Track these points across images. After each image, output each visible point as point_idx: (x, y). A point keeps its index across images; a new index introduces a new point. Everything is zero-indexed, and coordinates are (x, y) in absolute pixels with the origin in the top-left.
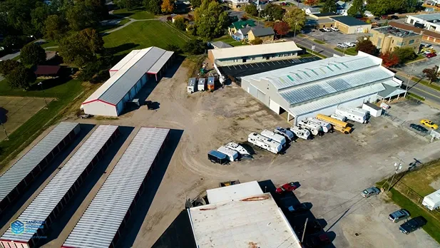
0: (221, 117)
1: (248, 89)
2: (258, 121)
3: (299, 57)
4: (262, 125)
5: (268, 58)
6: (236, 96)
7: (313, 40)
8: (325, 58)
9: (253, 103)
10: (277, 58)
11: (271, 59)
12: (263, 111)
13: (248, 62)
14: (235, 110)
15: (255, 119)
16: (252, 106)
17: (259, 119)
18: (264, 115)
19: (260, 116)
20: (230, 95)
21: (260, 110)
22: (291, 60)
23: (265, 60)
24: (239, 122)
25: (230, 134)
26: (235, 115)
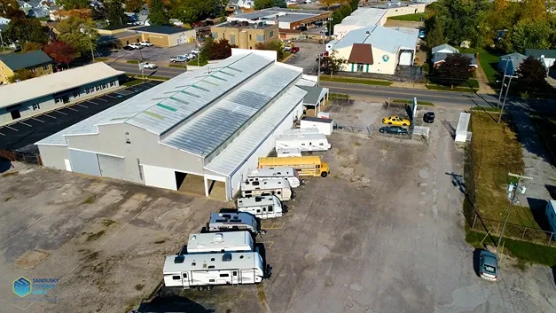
0: (36, 255)
1: (67, 162)
2: (144, 223)
3: (123, 86)
4: (160, 227)
5: (66, 100)
6: (42, 188)
7: (125, 61)
8: (168, 79)
9: (97, 188)
10: (83, 97)
11: (73, 100)
12: (136, 196)
13: (25, 115)
14: (64, 222)
15: (132, 222)
16: (101, 195)
17: (141, 217)
18: (146, 204)
19: (139, 211)
20: (25, 192)
21: (126, 198)
22: (113, 94)
23: (61, 105)
24: (96, 246)
25: (95, 290)
26: (73, 233)
